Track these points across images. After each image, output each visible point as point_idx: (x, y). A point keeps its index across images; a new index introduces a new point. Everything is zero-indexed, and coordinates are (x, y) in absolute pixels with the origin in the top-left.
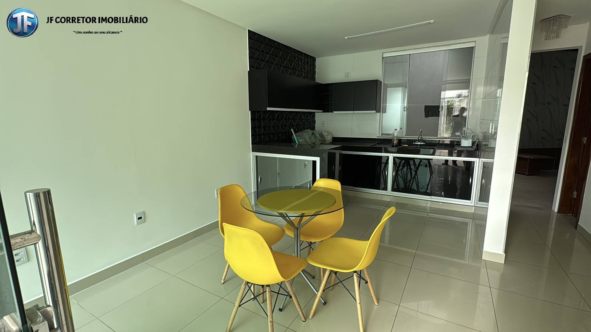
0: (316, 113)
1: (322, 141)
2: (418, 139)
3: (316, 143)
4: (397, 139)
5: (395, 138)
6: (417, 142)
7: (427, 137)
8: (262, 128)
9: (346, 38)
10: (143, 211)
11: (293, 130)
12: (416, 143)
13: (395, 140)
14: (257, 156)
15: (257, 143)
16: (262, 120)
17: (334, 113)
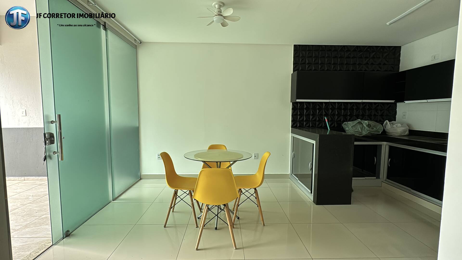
0: (397, 104)
8: (304, 116)
14: (294, 137)
15: (298, 127)
16: (305, 110)
17: (406, 102)
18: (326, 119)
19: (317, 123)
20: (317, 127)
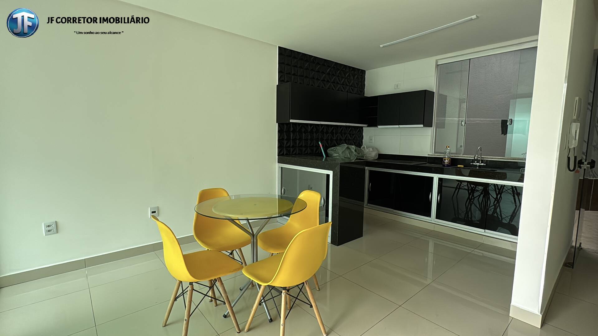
0: (364, 128)
1: (358, 156)
2: (473, 158)
3: (351, 159)
4: (449, 158)
5: (446, 157)
6: (476, 162)
7: (489, 157)
8: (291, 141)
9: (381, 46)
10: (157, 206)
11: (321, 143)
12: (474, 164)
13: (446, 159)
14: (282, 168)
15: (285, 154)
16: (291, 133)
17: (379, 127)
18: (320, 144)
19: (304, 149)
20: (304, 154)
